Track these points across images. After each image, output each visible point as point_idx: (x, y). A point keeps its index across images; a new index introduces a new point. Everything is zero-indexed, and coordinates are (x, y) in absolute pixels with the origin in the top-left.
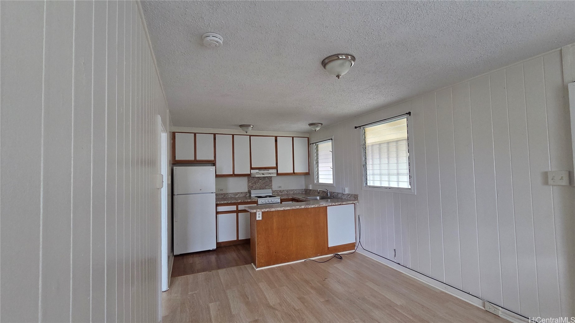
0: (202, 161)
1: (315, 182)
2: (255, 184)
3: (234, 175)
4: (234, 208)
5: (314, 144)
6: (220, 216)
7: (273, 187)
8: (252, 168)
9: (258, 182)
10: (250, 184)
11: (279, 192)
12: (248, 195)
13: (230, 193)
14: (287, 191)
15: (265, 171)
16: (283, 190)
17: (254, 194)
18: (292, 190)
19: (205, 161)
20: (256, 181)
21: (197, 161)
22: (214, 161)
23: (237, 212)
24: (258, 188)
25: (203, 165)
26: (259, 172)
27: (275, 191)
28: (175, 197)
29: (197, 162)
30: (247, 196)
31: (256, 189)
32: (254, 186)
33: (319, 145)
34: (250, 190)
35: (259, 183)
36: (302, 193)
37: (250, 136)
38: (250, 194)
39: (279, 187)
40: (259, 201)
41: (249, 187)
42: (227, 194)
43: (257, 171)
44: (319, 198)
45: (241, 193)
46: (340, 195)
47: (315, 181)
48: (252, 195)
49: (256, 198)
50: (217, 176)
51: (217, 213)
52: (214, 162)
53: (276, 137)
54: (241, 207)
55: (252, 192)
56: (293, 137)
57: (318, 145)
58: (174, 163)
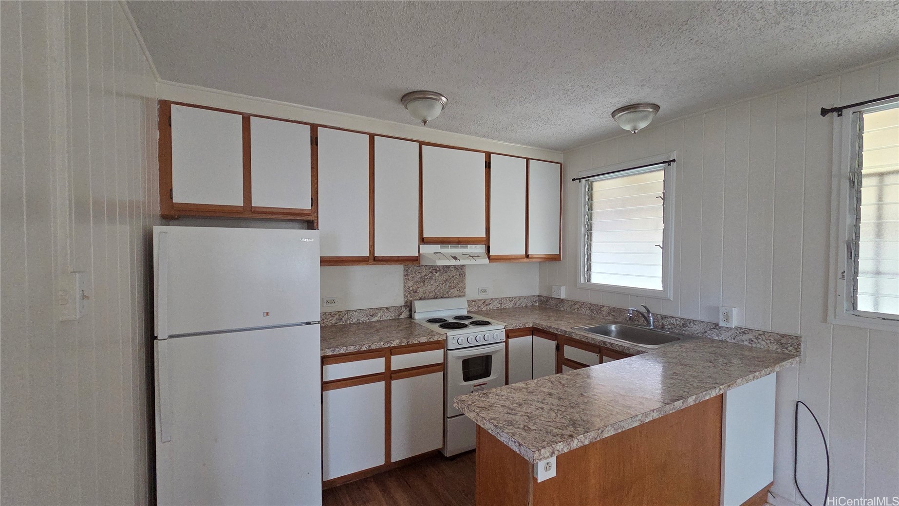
0: (273, 213)
1: (582, 281)
2: (422, 284)
3: (373, 259)
4: (377, 365)
5: (584, 181)
6: (331, 394)
7: (467, 291)
8: (423, 240)
9: (431, 278)
10: (410, 284)
11: (481, 303)
12: (405, 314)
13: (356, 311)
14: (501, 301)
15: (457, 248)
16: (492, 299)
17: (424, 311)
18: (511, 299)
19: (283, 213)
20: (425, 275)
21: (254, 212)
22: (309, 215)
23: (389, 376)
24: (431, 295)
25: (274, 224)
26: (442, 251)
27: (473, 301)
28: (160, 347)
29: (255, 216)
30: (401, 317)
31: (425, 299)
32: (421, 290)
33: (595, 185)
34: (411, 301)
35: (432, 282)
36: (533, 306)
37: (421, 144)
38: (410, 310)
39: (482, 292)
40: (450, 339)
41: (408, 291)
42: (347, 312)
43: (436, 248)
44: (615, 328)
45: (387, 308)
46: (695, 329)
47: (582, 278)
48: (417, 316)
49: (435, 327)
50: (326, 262)
51: (326, 386)
52: (310, 218)
53: (488, 155)
54: (399, 362)
55: (418, 305)
56: (528, 160)
57: (592, 183)
58: (167, 213)
